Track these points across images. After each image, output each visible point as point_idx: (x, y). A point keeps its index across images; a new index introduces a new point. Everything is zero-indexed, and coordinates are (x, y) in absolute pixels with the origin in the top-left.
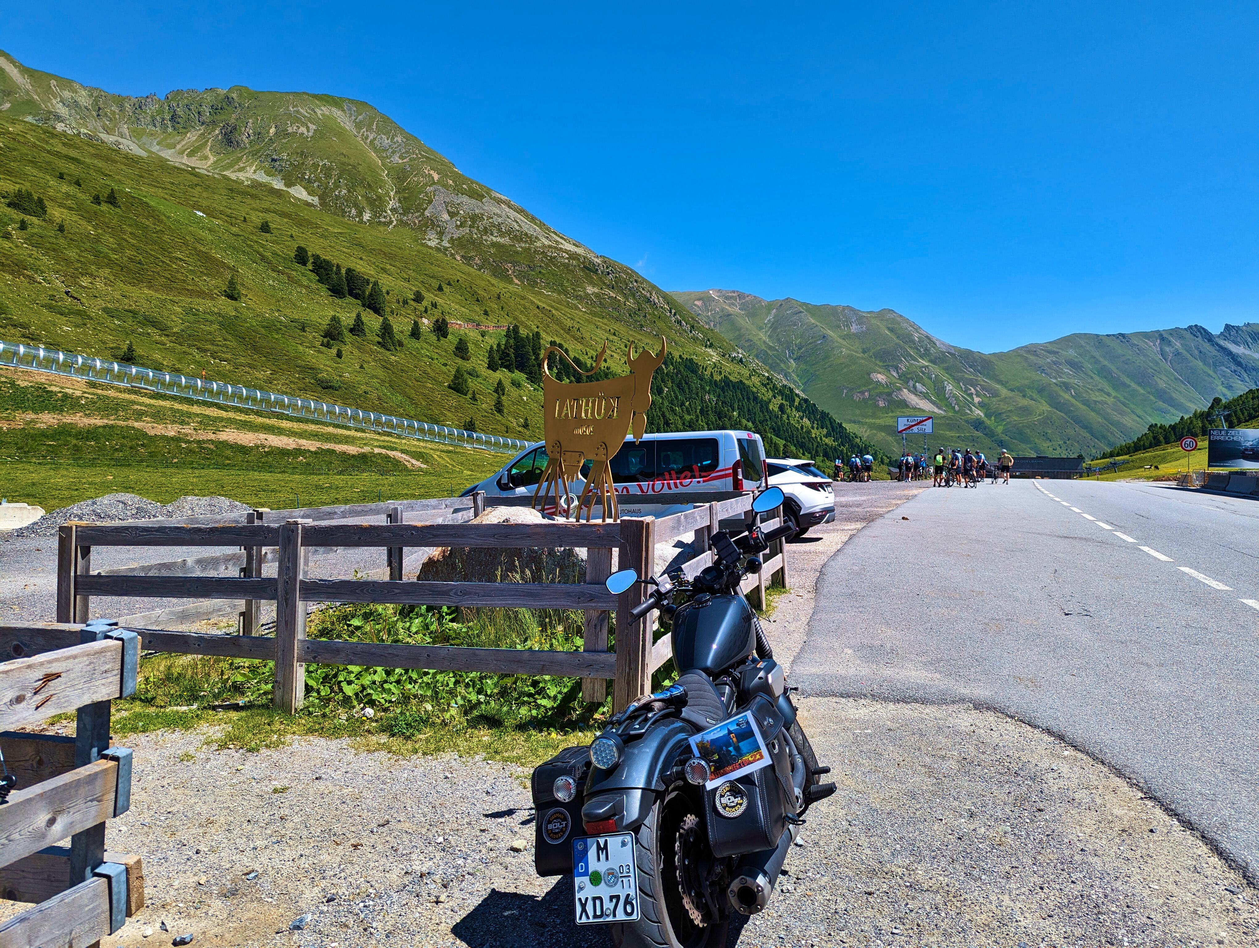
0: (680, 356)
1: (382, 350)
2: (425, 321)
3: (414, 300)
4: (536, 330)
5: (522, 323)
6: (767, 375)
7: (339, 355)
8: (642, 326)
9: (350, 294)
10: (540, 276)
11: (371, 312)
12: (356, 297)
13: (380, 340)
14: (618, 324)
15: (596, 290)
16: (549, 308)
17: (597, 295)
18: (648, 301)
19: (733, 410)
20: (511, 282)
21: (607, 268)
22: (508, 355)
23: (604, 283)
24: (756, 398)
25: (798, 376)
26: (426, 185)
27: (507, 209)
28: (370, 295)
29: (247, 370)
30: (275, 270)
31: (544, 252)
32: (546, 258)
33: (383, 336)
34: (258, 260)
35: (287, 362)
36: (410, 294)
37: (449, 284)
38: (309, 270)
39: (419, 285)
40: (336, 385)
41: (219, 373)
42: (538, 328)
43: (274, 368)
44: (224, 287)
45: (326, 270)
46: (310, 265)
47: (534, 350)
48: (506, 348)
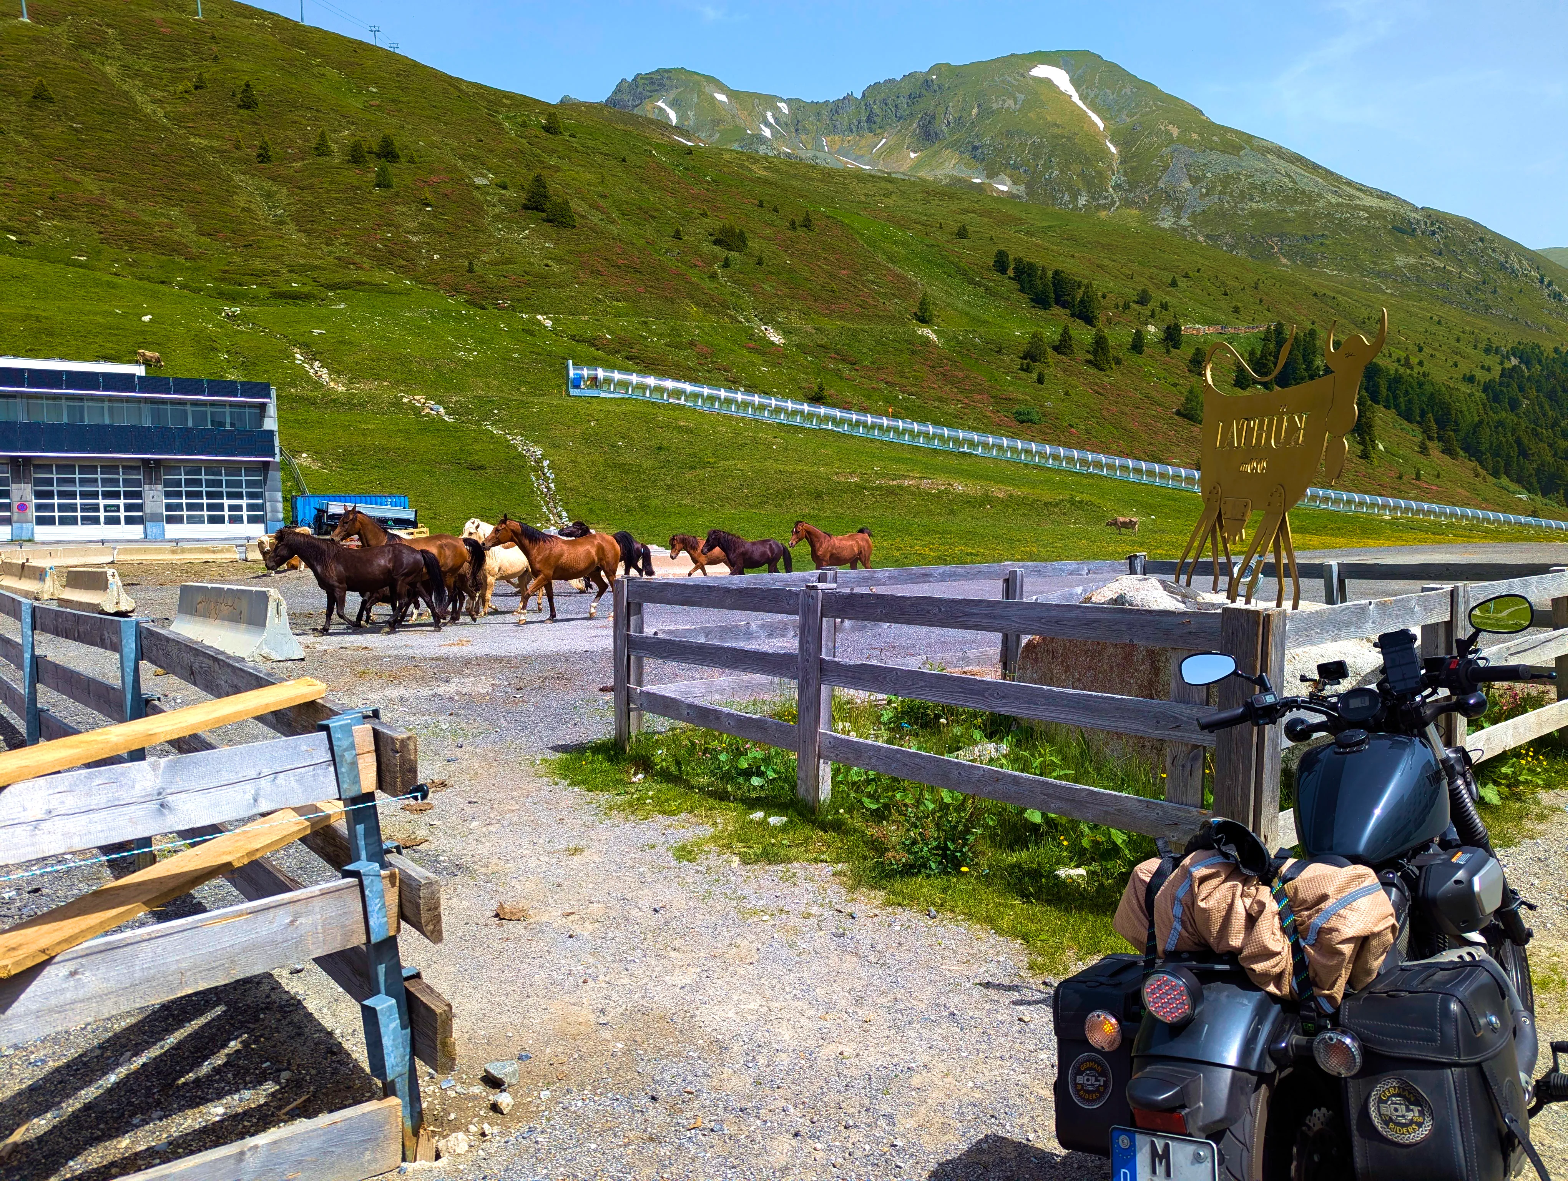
0: (1556, 350)
1: (1092, 370)
2: (1151, 328)
3: (1137, 303)
4: (1310, 327)
5: (1290, 320)
7: (1040, 380)
8: (1487, 308)
9: (1057, 304)
10: (1321, 249)
11: (1082, 323)
12: (1064, 305)
13: (1090, 357)
14: (1447, 307)
15: (1412, 260)
16: (1333, 294)
17: (1413, 268)
18: (1502, 267)
20: (1277, 263)
21: (1432, 224)
23: (1426, 249)
26: (1160, 146)
27: (1276, 160)
28: (1081, 301)
29: (937, 404)
30: (972, 282)
31: (1329, 213)
32: (1333, 223)
33: (1095, 353)
34: (953, 273)
35: (980, 392)
36: (1133, 295)
37: (1186, 276)
38: (1010, 278)
39: (1146, 282)
40: (1035, 417)
41: (907, 409)
42: (1313, 323)
43: (966, 401)
44: (915, 309)
45: (1029, 275)
46: (1011, 273)
47: (1304, 356)
48: (1263, 356)
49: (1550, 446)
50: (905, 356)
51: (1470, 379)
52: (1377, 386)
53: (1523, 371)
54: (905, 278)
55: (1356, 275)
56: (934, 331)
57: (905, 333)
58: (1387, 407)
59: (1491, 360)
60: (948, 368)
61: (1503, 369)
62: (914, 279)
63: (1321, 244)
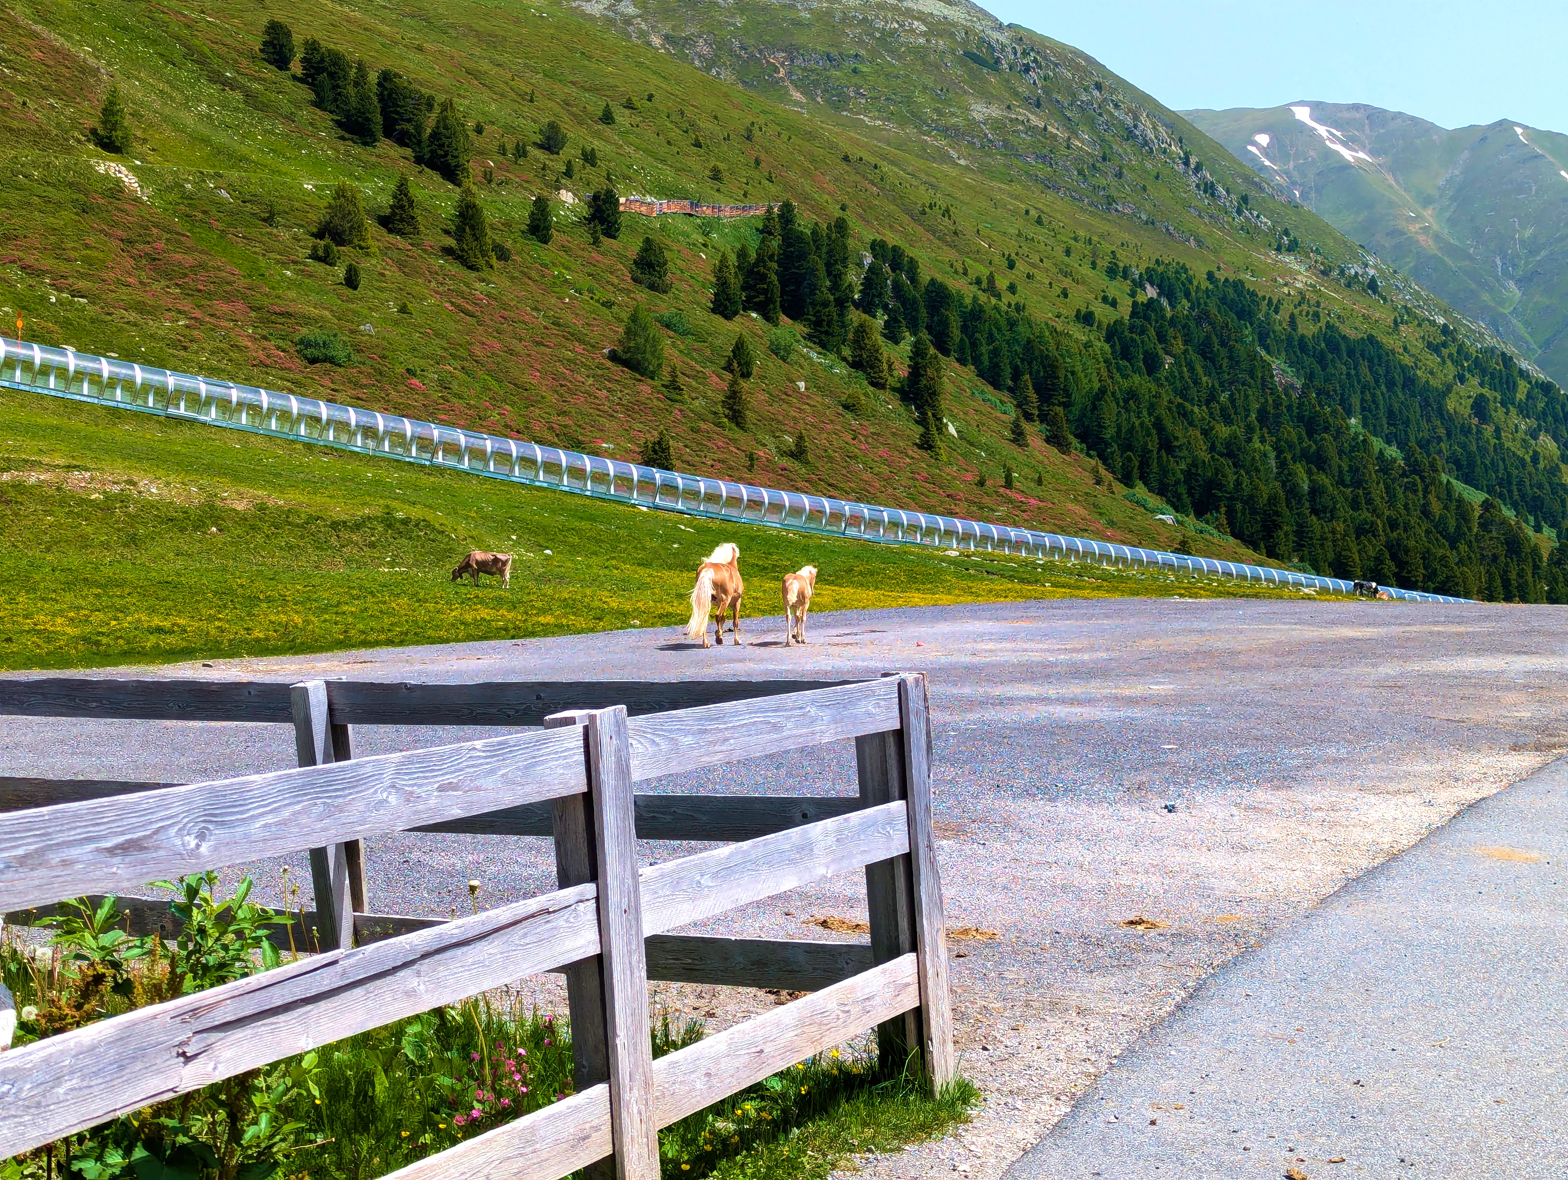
0: (1210, 276)
1: (454, 268)
2: (567, 196)
3: (541, 146)
4: (838, 213)
5: (805, 198)
6: (1441, 320)
7: (351, 281)
8: (1110, 200)
9: (388, 135)
10: (855, 80)
11: (437, 177)
12: (402, 140)
13: (451, 242)
14: (1050, 196)
15: (995, 112)
16: (873, 160)
17: (998, 125)
18: (1130, 135)
19: (1349, 413)
20: (784, 97)
21: (1025, 54)
22: (763, 278)
23: (1017, 94)
24: (1409, 382)
25: (1527, 324)
28: (435, 135)
29: (132, 316)
30: (216, 78)
31: (865, 19)
32: (872, 35)
33: (459, 234)
34: (177, 58)
35: (229, 298)
36: (531, 131)
37: (629, 105)
38: (294, 78)
39: (557, 109)
40: (340, 354)
41: (66, 324)
42: (843, 208)
43: (197, 313)
44: (93, 122)
45: (332, 75)
46: (296, 67)
47: (828, 265)
48: (760, 260)
49: (1205, 433)
50: (68, 215)
51: (1086, 319)
52: (945, 323)
53: (1162, 309)
54: (73, 58)
55: (910, 130)
56: (133, 169)
57: (68, 169)
58: (962, 361)
59: (1118, 289)
60: (162, 245)
61: (1135, 304)
62: (92, 61)
63: (855, 71)
